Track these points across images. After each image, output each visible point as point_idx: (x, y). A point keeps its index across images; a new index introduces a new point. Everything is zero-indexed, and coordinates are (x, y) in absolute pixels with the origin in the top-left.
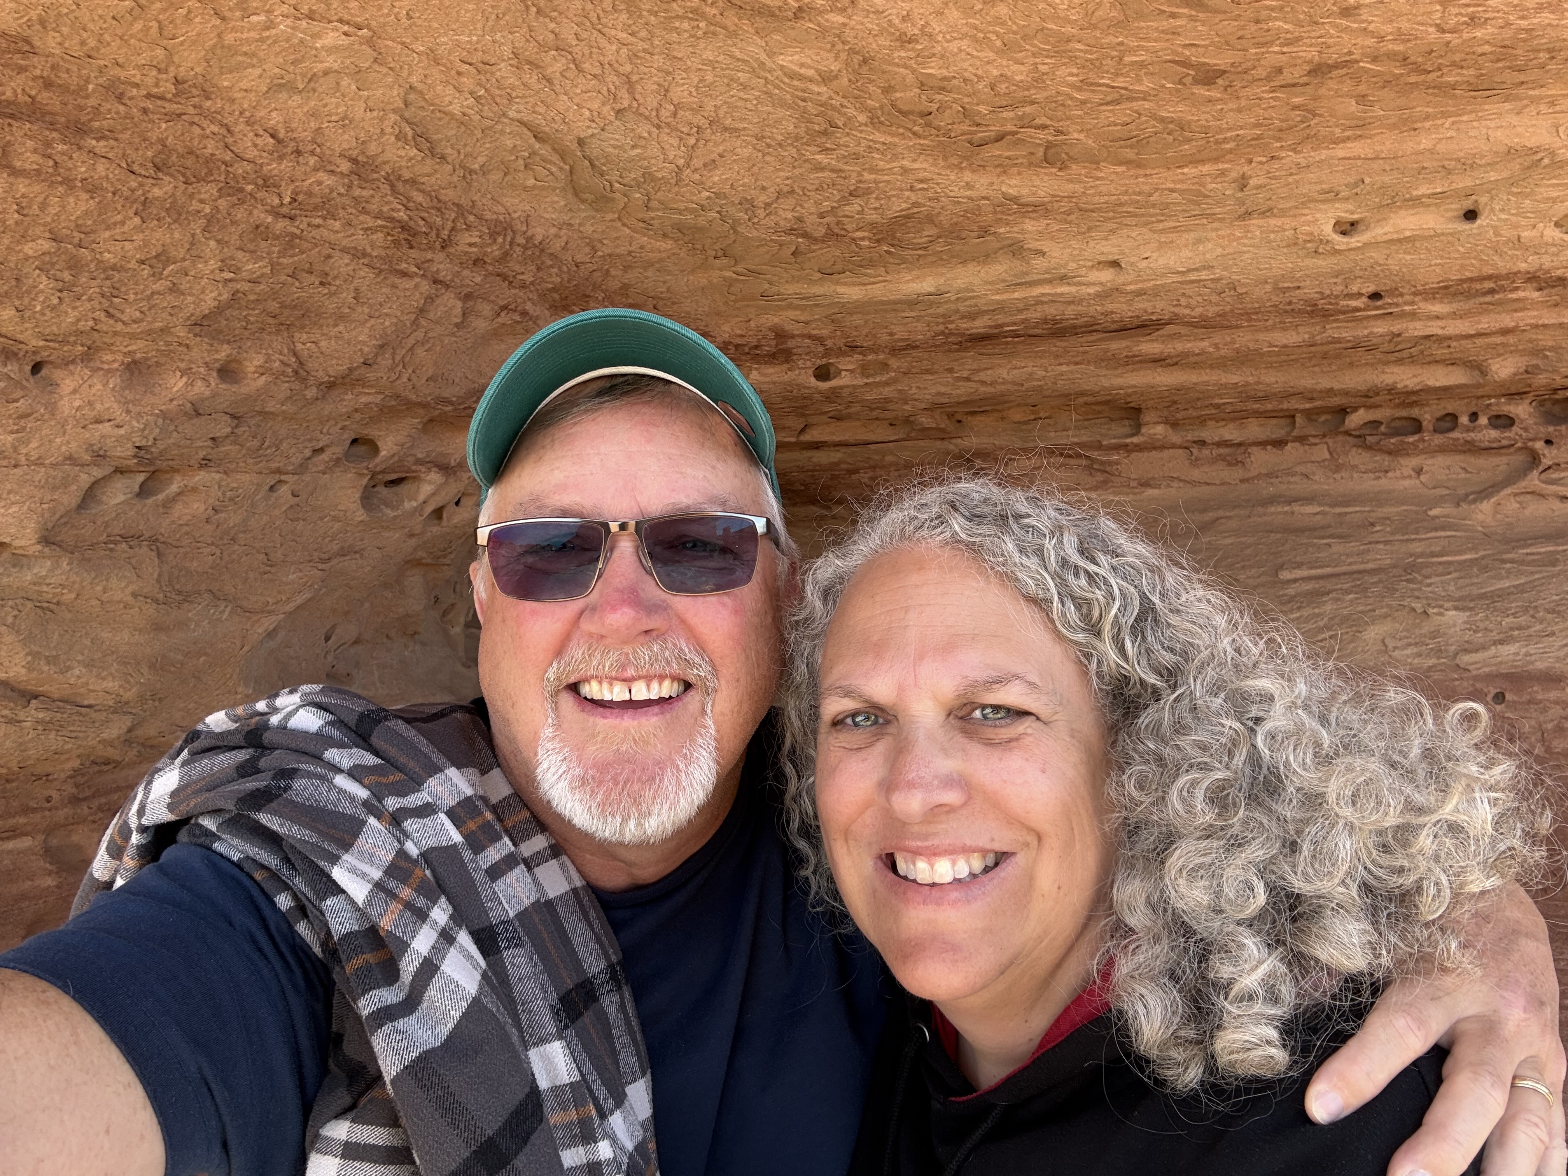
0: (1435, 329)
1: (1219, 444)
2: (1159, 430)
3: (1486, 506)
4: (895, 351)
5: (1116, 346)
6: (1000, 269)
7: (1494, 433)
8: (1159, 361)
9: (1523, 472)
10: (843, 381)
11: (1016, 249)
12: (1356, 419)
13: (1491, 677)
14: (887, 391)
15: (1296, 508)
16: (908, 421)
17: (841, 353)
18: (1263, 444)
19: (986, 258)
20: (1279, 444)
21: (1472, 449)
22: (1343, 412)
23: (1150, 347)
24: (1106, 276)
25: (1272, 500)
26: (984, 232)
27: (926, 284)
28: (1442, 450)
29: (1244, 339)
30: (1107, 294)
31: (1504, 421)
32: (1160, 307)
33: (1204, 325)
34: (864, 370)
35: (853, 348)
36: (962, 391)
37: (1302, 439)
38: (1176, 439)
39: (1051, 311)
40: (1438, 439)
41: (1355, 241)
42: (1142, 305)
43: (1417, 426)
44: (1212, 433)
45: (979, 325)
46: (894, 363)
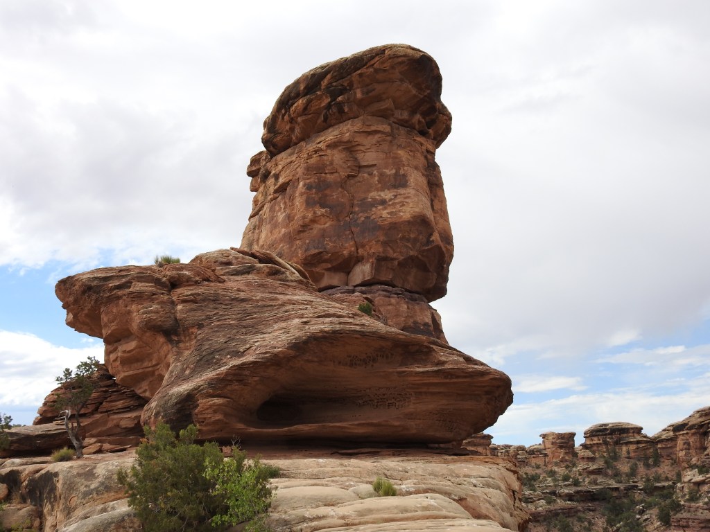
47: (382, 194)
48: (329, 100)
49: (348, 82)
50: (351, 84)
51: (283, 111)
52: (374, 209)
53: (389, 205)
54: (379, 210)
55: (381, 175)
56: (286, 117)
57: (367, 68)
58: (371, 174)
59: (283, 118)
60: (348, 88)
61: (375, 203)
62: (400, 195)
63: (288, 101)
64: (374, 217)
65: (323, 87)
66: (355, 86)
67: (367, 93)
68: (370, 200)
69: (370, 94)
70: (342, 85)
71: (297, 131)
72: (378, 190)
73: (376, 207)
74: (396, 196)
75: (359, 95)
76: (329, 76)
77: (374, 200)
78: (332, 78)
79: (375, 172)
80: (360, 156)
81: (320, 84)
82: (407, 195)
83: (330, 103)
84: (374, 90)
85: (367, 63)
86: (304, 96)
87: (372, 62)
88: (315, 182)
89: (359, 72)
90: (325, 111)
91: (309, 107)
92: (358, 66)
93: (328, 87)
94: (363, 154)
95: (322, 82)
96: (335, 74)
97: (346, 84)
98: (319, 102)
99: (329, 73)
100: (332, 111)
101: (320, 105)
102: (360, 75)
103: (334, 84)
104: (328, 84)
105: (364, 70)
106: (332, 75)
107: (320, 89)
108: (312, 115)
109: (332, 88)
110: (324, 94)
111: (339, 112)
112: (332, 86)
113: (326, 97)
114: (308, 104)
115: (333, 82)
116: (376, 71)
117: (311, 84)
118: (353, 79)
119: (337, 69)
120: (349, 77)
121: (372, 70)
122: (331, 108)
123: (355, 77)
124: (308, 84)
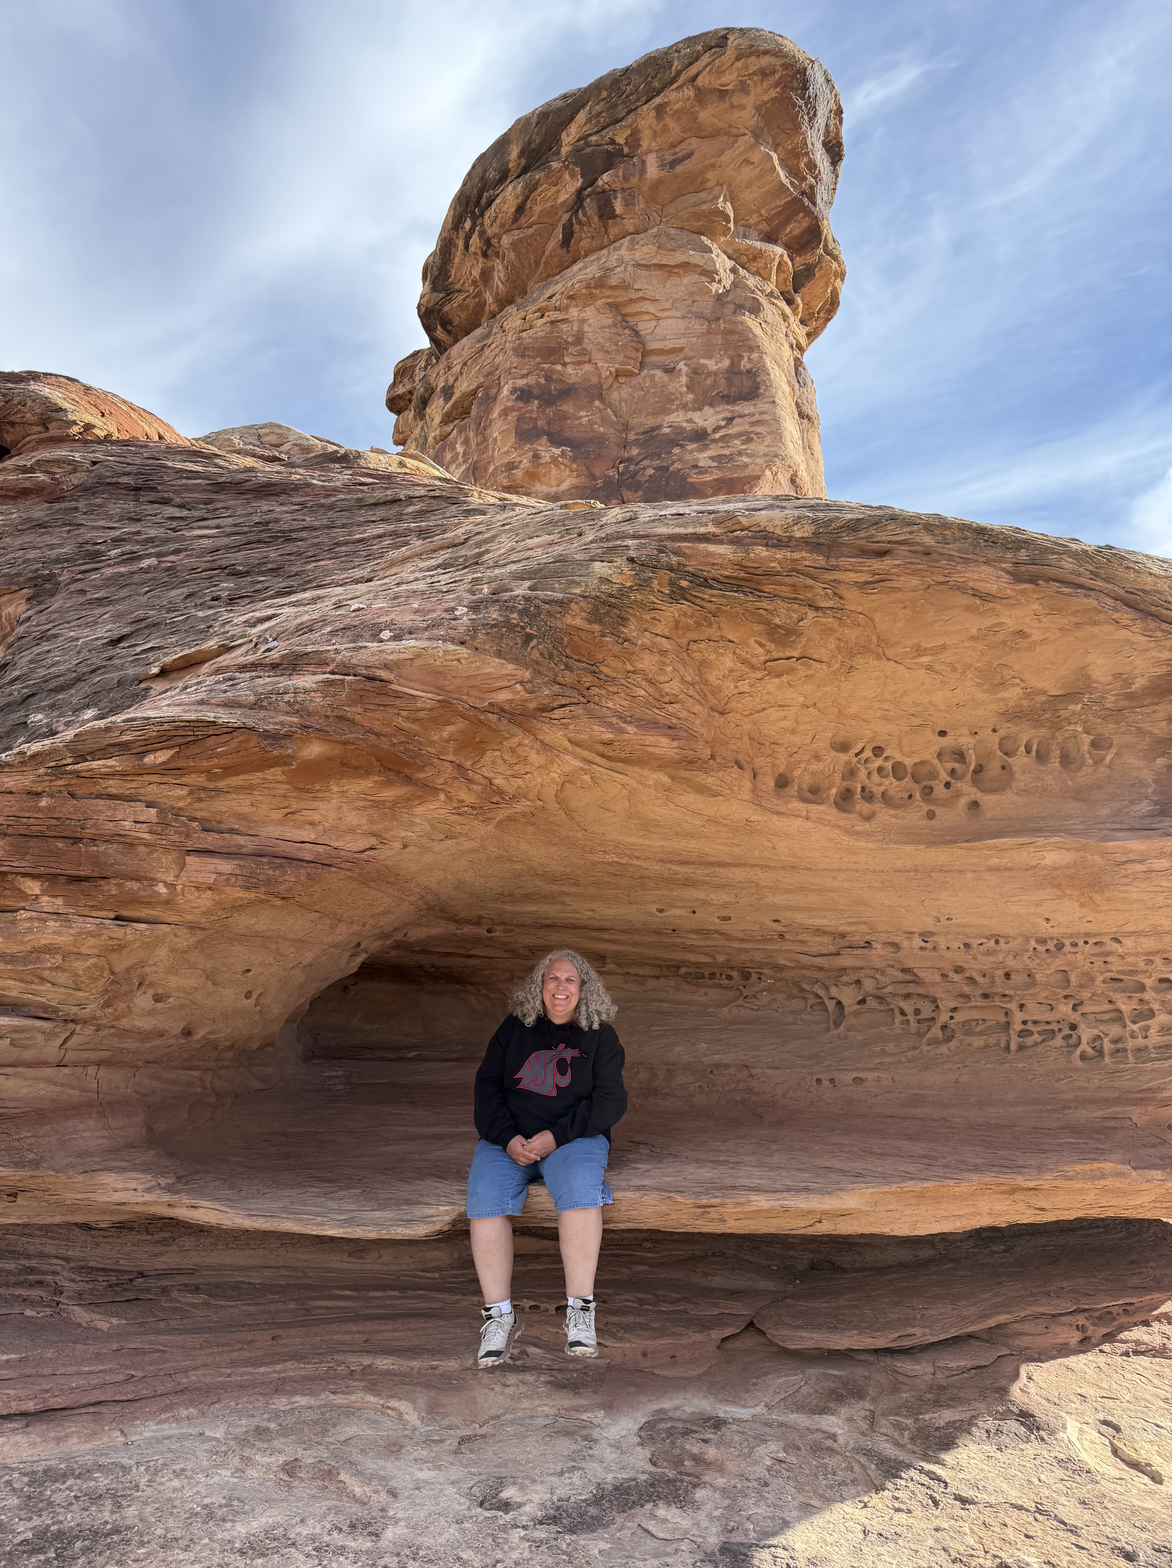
0: (694, 942)
1: (636, 975)
2: (613, 966)
3: (726, 1009)
4: (518, 926)
5: (595, 934)
6: (558, 907)
7: (727, 982)
8: (609, 941)
9: (737, 998)
10: (497, 934)
11: (563, 903)
12: (683, 971)
13: (709, 1065)
14: (511, 939)
15: (662, 1004)
16: (514, 951)
17: (498, 924)
18: (652, 977)
19: (554, 904)
20: (658, 977)
21: (721, 987)
22: (678, 967)
23: (606, 936)
24: (591, 913)
25: (654, 1000)
26: (554, 898)
27: (534, 909)
28: (711, 986)
29: (636, 937)
30: (590, 919)
31: (730, 978)
32: (608, 925)
33: (622, 931)
34: (504, 931)
35: (503, 923)
36: (539, 942)
37: (666, 977)
38: (619, 971)
39: (572, 921)
40: (710, 982)
41: (663, 915)
42: (601, 923)
43: (702, 976)
44: (633, 970)
45: (548, 922)
46: (516, 930)
47: (696, 416)
48: (579, 183)
49: (629, 132)
50: (634, 140)
51: (468, 224)
52: (677, 451)
53: (715, 441)
54: (691, 452)
55: (696, 372)
56: (475, 240)
57: (680, 87)
58: (670, 371)
59: (467, 246)
60: (626, 150)
61: (679, 438)
62: (741, 416)
63: (480, 197)
64: (678, 466)
65: (565, 150)
66: (646, 145)
67: (673, 164)
68: (667, 430)
69: (679, 168)
70: (612, 142)
71: (499, 274)
72: (685, 407)
73: (682, 446)
74: (730, 420)
75: (652, 170)
76: (581, 117)
77: (678, 430)
78: (589, 121)
79: (681, 365)
80: (645, 326)
81: (558, 141)
82: (757, 417)
83: (579, 192)
84: (689, 155)
85: (679, 73)
86: (518, 177)
87: (693, 70)
88: (538, 383)
89: (657, 100)
90: (566, 217)
91: (529, 204)
92: (656, 84)
93: (577, 151)
94: (654, 323)
95: (564, 135)
96: (598, 108)
97: (620, 140)
98: (554, 189)
99: (583, 106)
100: (585, 215)
101: (555, 199)
102: (660, 110)
103: (594, 138)
104: (579, 140)
105: (670, 95)
106: (590, 112)
107: (558, 153)
108: (535, 227)
109: (589, 150)
110: (567, 167)
111: (601, 217)
112: (588, 145)
113: (573, 176)
114: (527, 198)
115: (590, 135)
116: (701, 95)
117: (538, 140)
118: (642, 124)
119: (604, 94)
120: (630, 119)
121: (692, 93)
122: (581, 206)
123: (646, 117)
124: (530, 142)
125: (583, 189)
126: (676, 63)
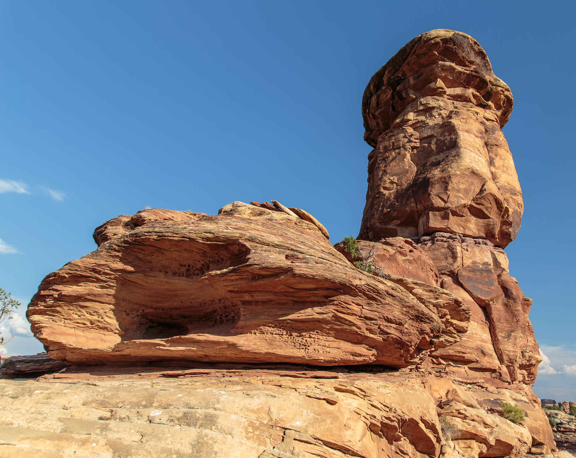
47: (438, 157)
48: (392, 91)
49: (402, 72)
50: (404, 74)
51: (367, 111)
54: (434, 170)
55: (438, 142)
56: (370, 115)
57: (411, 56)
58: (429, 143)
59: (369, 117)
60: (403, 78)
62: (451, 154)
63: (368, 102)
65: (385, 83)
66: (408, 75)
67: (418, 78)
68: (429, 163)
69: (420, 78)
70: (398, 77)
72: (434, 155)
74: (447, 156)
75: (412, 81)
76: (386, 72)
77: (432, 163)
78: (389, 73)
79: (433, 141)
80: (421, 131)
81: (383, 81)
82: (455, 154)
84: (422, 74)
85: (410, 52)
86: (375, 94)
87: (413, 50)
89: (406, 61)
90: (391, 102)
91: (379, 101)
92: (405, 57)
93: (388, 82)
94: (423, 128)
95: (384, 79)
96: (390, 69)
97: (400, 75)
98: (385, 95)
99: (386, 69)
100: (395, 100)
101: (387, 98)
102: (408, 64)
103: (392, 77)
104: (388, 79)
105: (410, 59)
106: (388, 70)
107: (384, 84)
108: (384, 107)
109: (392, 81)
110: (387, 88)
111: (400, 100)
112: (391, 79)
113: (390, 90)
114: (378, 100)
115: (391, 77)
116: (418, 56)
117: (377, 82)
118: (405, 69)
119: (391, 64)
120: (401, 69)
121: (415, 56)
122: (394, 98)
123: (405, 67)
124: (375, 83)
125: (393, 93)
126: (408, 50)
